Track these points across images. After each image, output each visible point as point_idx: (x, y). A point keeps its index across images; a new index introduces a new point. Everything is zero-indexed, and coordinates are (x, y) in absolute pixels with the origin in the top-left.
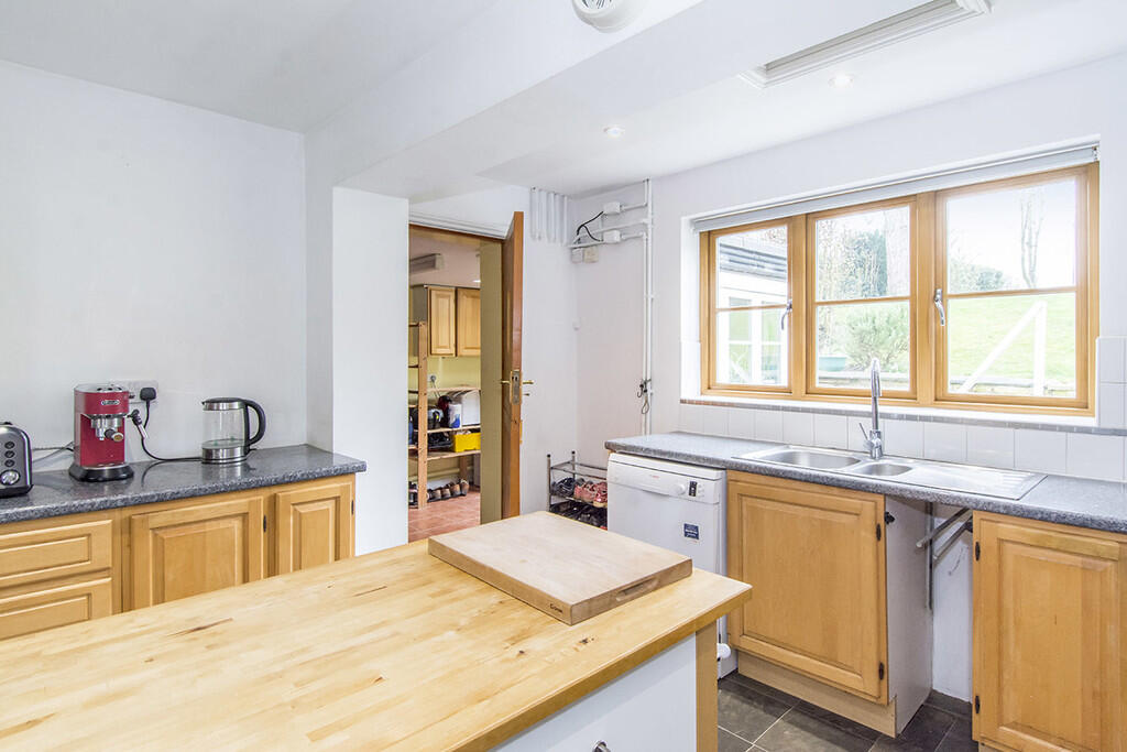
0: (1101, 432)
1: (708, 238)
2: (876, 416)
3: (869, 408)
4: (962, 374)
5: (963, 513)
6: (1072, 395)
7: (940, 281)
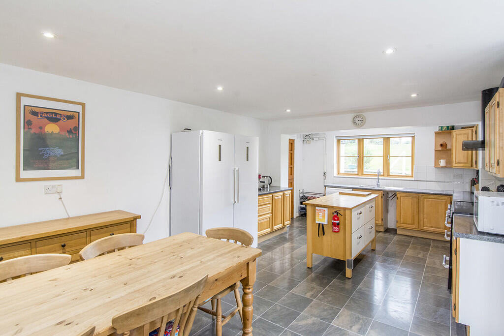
0: (415, 181)
1: (339, 141)
2: (378, 179)
3: (377, 178)
4: (392, 171)
5: (395, 194)
6: (411, 175)
7: (389, 154)
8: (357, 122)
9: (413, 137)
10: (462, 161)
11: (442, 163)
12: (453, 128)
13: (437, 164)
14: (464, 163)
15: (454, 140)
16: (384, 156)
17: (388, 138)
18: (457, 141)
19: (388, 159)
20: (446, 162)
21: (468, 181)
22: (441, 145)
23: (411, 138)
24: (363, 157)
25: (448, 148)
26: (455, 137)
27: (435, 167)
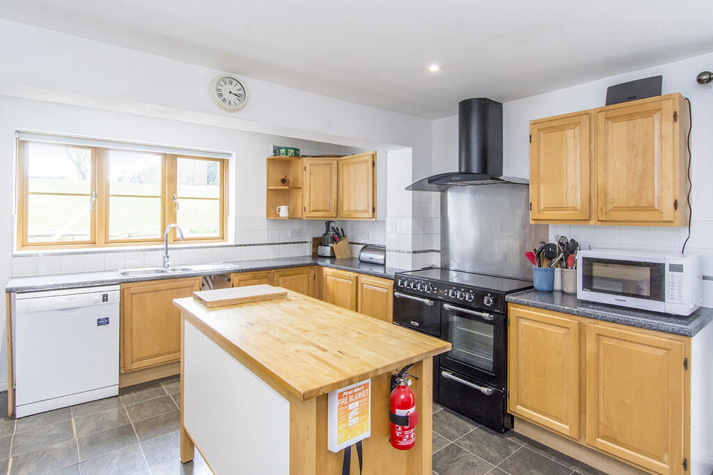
2: (167, 249)
7: (176, 191)
9: (224, 163)
10: (321, 207)
12: (298, 154)
13: (272, 213)
14: (324, 211)
15: (307, 174)
16: (163, 197)
17: (175, 156)
18: (310, 175)
19: (175, 204)
20: (289, 209)
21: (309, 239)
22: (284, 181)
23: (218, 163)
24: (108, 196)
25: (290, 185)
26: (308, 168)
27: (267, 219)
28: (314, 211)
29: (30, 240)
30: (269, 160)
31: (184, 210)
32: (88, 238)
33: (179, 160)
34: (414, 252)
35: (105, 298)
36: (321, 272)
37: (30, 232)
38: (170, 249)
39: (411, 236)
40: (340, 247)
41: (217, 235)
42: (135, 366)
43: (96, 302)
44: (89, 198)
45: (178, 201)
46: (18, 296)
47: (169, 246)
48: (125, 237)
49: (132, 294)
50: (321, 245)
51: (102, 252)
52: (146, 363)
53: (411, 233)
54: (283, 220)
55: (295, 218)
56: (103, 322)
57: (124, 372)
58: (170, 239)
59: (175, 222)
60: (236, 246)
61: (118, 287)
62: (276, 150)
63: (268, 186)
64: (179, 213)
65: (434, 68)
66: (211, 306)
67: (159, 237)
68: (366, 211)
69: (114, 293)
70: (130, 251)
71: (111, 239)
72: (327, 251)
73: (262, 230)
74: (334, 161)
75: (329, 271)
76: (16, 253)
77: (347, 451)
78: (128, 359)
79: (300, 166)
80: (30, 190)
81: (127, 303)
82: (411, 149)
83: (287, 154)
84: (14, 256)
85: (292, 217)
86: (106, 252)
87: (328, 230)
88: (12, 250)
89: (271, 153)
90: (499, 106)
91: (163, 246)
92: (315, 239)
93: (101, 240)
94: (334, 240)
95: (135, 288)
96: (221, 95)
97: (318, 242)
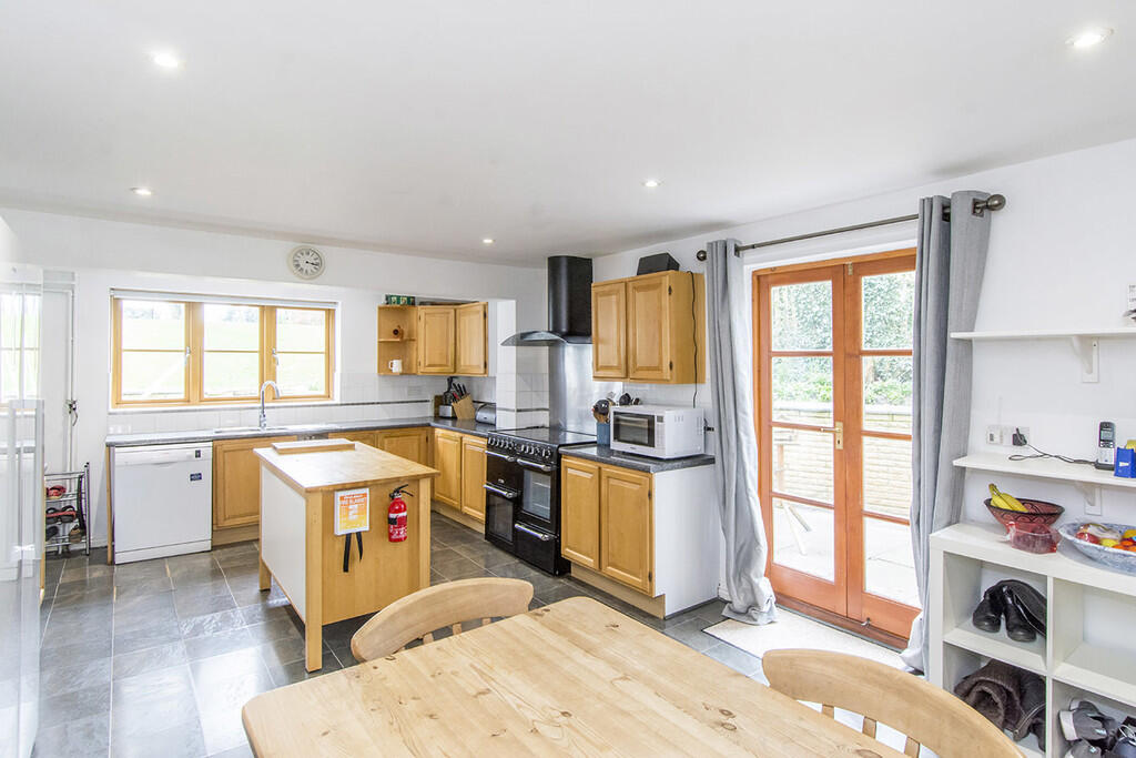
1: (117, 302)
2: (263, 407)
6: (323, 394)
7: (274, 345)
8: (303, 264)
9: (330, 313)
10: (437, 361)
11: (397, 366)
12: (411, 302)
13: (384, 368)
14: (440, 365)
15: (421, 324)
16: (261, 352)
17: (273, 309)
18: (426, 327)
19: (275, 359)
20: (403, 364)
21: (431, 397)
22: (396, 332)
23: (324, 313)
24: (202, 351)
25: (405, 338)
26: (422, 319)
27: (380, 375)
28: (430, 366)
29: (124, 398)
30: (380, 308)
31: (285, 365)
32: (182, 397)
33: (278, 310)
34: (519, 411)
35: (198, 454)
36: (433, 433)
37: (124, 391)
38: (268, 408)
39: (514, 394)
40: (462, 406)
41: (323, 392)
42: (228, 523)
43: (190, 457)
44: (183, 354)
45: (278, 356)
46: (117, 449)
47: (266, 405)
48: (231, 395)
49: (225, 452)
50: (442, 404)
51: (195, 411)
52: (239, 521)
53: (514, 389)
54: (395, 376)
55: (409, 374)
56: (196, 477)
57: (216, 529)
58: (269, 396)
59: (274, 380)
60: (342, 405)
61: (211, 444)
62: (388, 298)
63: (379, 337)
64: (279, 369)
65: (488, 241)
66: (282, 452)
67: (257, 395)
68: (479, 366)
69: (206, 450)
70: (225, 409)
71: (206, 396)
72: (448, 411)
73: (373, 388)
74: (451, 310)
75: (441, 433)
76: (111, 410)
77: (348, 537)
78: (221, 518)
79: (414, 317)
80: (124, 347)
81: (220, 461)
82: (514, 302)
83: (398, 303)
84: (110, 414)
85: (407, 372)
86: (200, 410)
87: (450, 388)
88: (108, 408)
89: (383, 301)
90: (588, 262)
91: (260, 405)
92: (436, 397)
93: (194, 396)
94: (455, 399)
95: (227, 445)
96: (298, 265)
97: (440, 401)
